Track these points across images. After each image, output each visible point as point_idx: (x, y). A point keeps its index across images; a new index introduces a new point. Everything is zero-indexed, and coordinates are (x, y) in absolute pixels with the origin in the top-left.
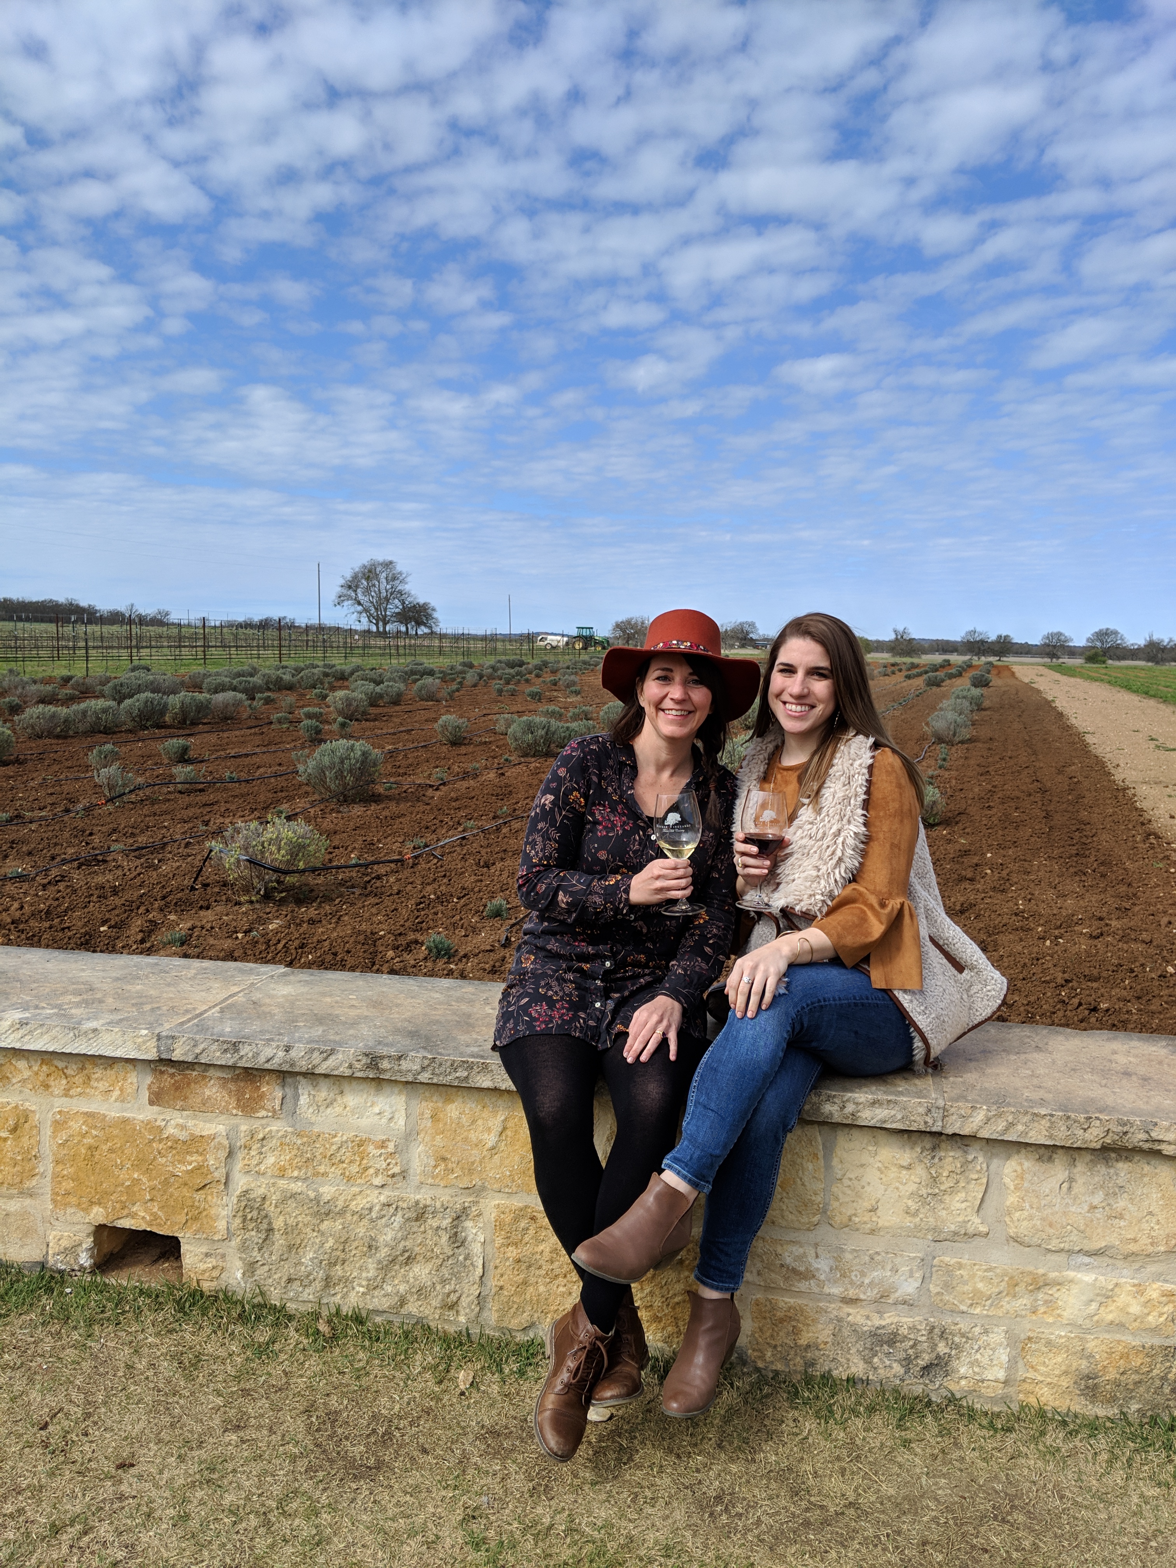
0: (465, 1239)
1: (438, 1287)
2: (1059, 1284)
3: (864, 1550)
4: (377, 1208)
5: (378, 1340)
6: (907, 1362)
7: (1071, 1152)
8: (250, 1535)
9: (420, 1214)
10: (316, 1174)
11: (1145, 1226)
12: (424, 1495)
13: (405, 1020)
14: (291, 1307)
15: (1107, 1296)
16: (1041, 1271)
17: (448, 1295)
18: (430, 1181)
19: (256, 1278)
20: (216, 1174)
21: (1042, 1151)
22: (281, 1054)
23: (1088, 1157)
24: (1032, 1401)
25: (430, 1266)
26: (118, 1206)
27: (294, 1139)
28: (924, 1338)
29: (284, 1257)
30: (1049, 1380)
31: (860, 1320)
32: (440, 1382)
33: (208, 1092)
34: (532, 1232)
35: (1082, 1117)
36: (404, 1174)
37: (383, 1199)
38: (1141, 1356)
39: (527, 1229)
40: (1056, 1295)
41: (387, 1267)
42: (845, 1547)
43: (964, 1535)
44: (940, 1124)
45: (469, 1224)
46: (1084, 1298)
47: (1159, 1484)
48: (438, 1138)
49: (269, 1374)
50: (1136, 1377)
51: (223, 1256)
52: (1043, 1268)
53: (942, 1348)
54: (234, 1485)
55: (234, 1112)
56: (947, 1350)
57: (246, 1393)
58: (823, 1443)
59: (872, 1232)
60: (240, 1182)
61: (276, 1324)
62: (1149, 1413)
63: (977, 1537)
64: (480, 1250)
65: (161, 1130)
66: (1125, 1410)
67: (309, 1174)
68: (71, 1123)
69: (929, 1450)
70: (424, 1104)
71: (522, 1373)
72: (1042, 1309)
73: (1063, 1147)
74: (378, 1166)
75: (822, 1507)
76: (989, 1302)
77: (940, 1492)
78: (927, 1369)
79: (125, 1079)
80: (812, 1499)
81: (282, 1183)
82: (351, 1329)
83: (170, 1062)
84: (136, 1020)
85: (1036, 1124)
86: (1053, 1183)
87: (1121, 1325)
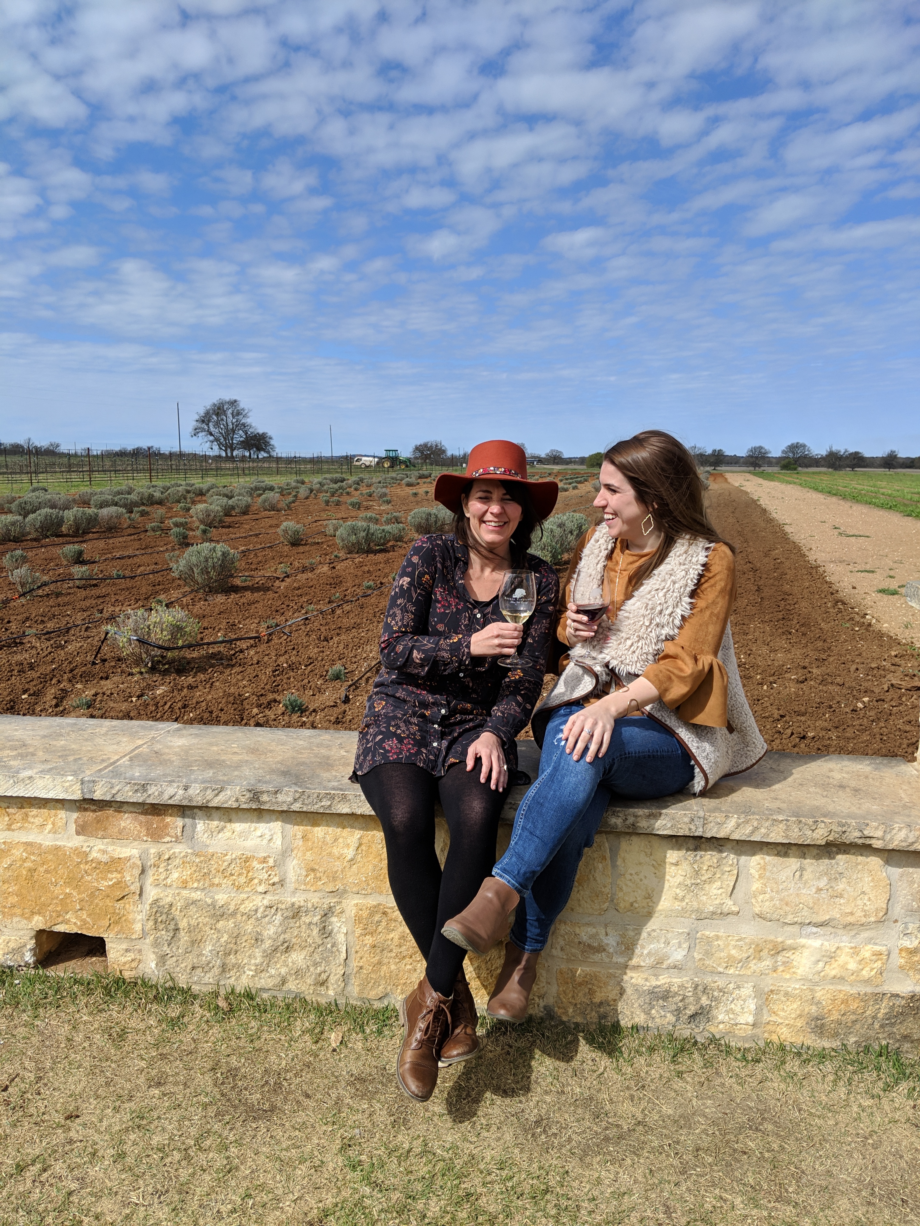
0: (332, 931)
1: (312, 969)
2: (794, 949)
3: (652, 1157)
4: (261, 910)
5: (265, 1011)
6: (678, 1012)
7: (802, 848)
8: (175, 1167)
9: (296, 913)
10: (212, 885)
11: (859, 902)
12: (309, 1130)
13: (278, 762)
14: (195, 988)
15: (831, 957)
16: (780, 940)
17: (320, 975)
18: (303, 887)
19: (166, 967)
20: (132, 888)
21: (780, 848)
22: (181, 792)
23: (815, 851)
24: (774, 1038)
25: (304, 953)
26: (54, 914)
27: (194, 858)
28: (690, 994)
29: (189, 950)
30: (787, 1022)
31: (640, 981)
32: (317, 1042)
33: (123, 824)
34: (384, 924)
35: (810, 821)
36: (282, 883)
37: (266, 902)
38: (857, 1001)
39: (380, 922)
40: (792, 958)
41: (270, 955)
42: (637, 1155)
43: (728, 1142)
44: (701, 830)
45: (334, 919)
46: (813, 959)
47: (873, 1097)
48: (308, 854)
49: (181, 1041)
50: (853, 1017)
51: (140, 951)
52: (781, 937)
53: (704, 1001)
54: (160, 1129)
55: (145, 838)
56: (708, 1002)
57: (163, 1057)
58: (616, 1076)
59: (649, 914)
60: (151, 893)
61: (184, 1002)
62: (863, 1044)
63: (737, 1143)
64: (344, 939)
65: (87, 854)
66: (845, 1042)
67: (206, 885)
68: (14, 851)
69: (696, 1079)
70: (296, 827)
71: (380, 1032)
72: (781, 968)
73: (795, 844)
74: (261, 877)
75: (617, 1126)
76: (740, 965)
77: (707, 1110)
78: (693, 1017)
79: (56, 815)
80: (610, 1120)
81: (185, 893)
82: (244, 1004)
83: (92, 801)
84: (63, 769)
85: (775, 828)
86: (789, 872)
87: (842, 979)
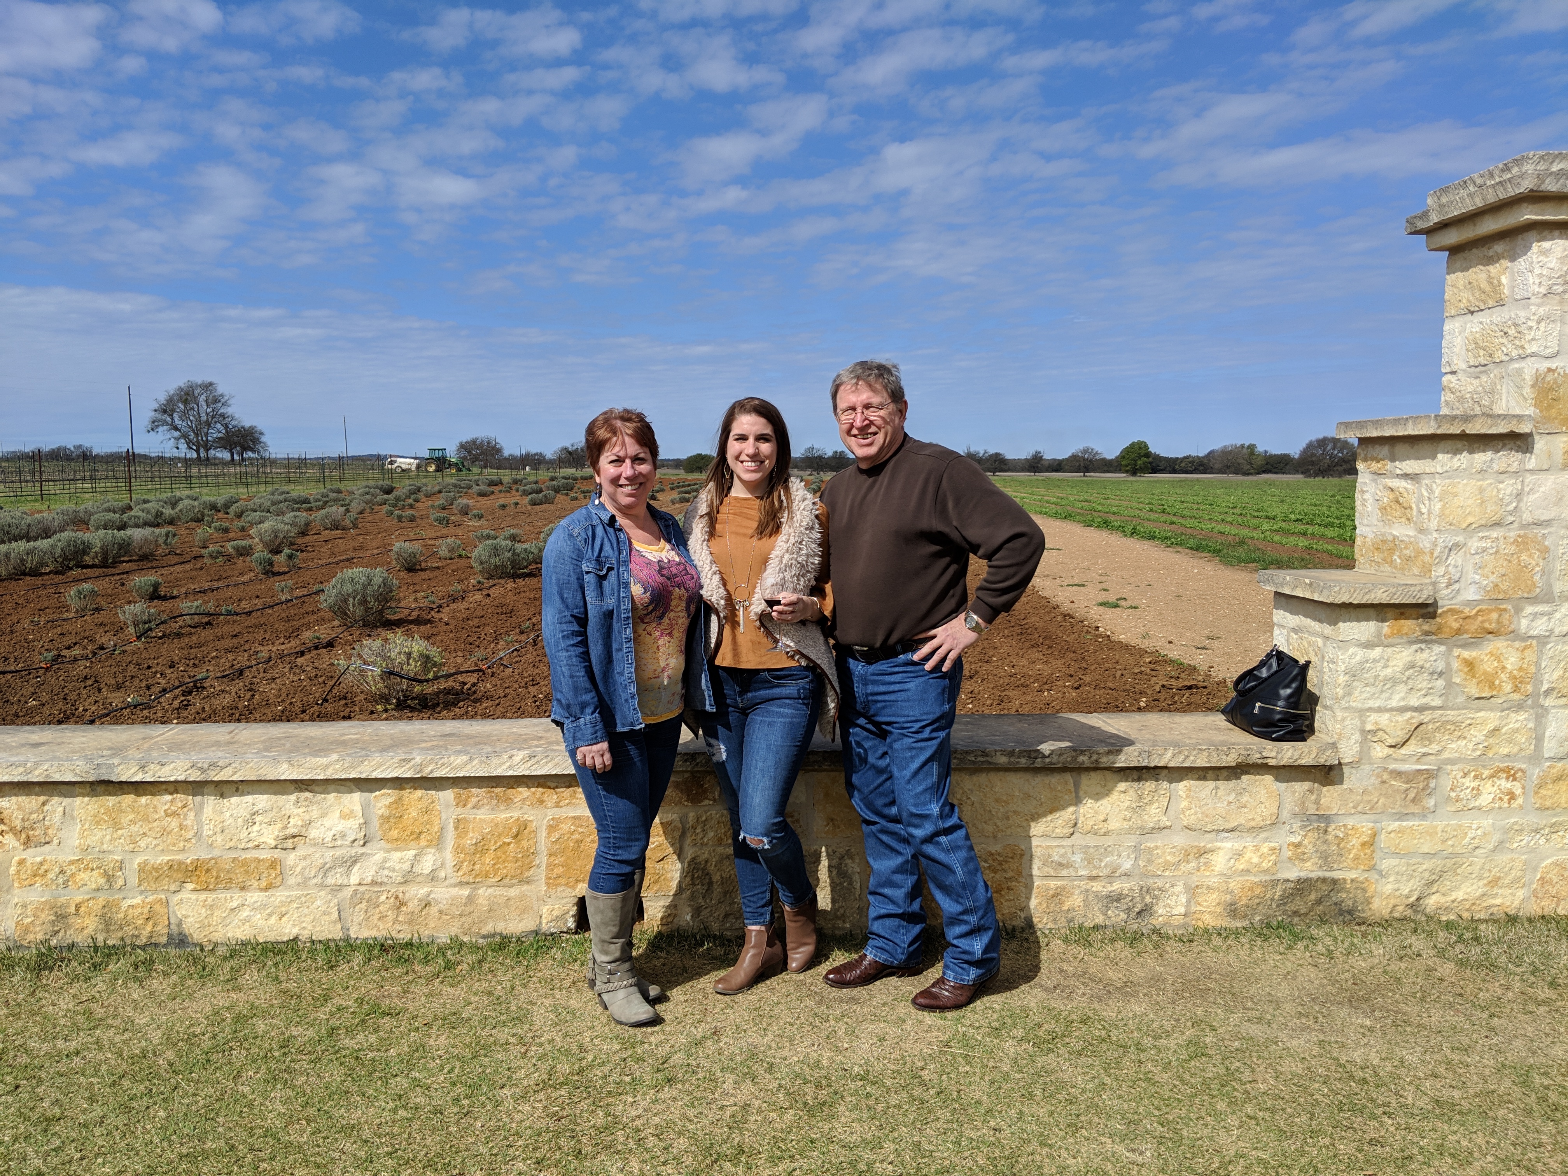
0: (847, 871)
2: (1212, 851)
6: (1129, 910)
7: (1218, 771)
9: (817, 859)
11: (1258, 810)
15: (1239, 855)
16: (1202, 845)
17: (839, 910)
18: (821, 837)
19: (701, 917)
20: (672, 849)
21: (1201, 773)
23: (1227, 773)
24: (1200, 924)
28: (1137, 895)
29: (722, 900)
30: (1209, 910)
31: (1100, 889)
35: (1225, 748)
38: (1260, 887)
40: (1211, 858)
44: (1145, 762)
45: (849, 862)
46: (1227, 858)
48: (828, 807)
50: (1257, 901)
51: (675, 906)
52: (1203, 842)
53: (1148, 899)
55: (686, 803)
56: (1151, 900)
59: (1105, 834)
60: (688, 853)
62: (1265, 921)
63: (1200, 985)
66: (1252, 921)
68: (562, 826)
69: (1153, 956)
72: (1203, 868)
73: (1214, 768)
76: (1174, 867)
78: (1139, 913)
86: (1207, 791)
87: (1248, 871)
